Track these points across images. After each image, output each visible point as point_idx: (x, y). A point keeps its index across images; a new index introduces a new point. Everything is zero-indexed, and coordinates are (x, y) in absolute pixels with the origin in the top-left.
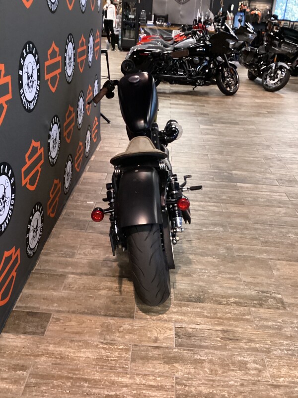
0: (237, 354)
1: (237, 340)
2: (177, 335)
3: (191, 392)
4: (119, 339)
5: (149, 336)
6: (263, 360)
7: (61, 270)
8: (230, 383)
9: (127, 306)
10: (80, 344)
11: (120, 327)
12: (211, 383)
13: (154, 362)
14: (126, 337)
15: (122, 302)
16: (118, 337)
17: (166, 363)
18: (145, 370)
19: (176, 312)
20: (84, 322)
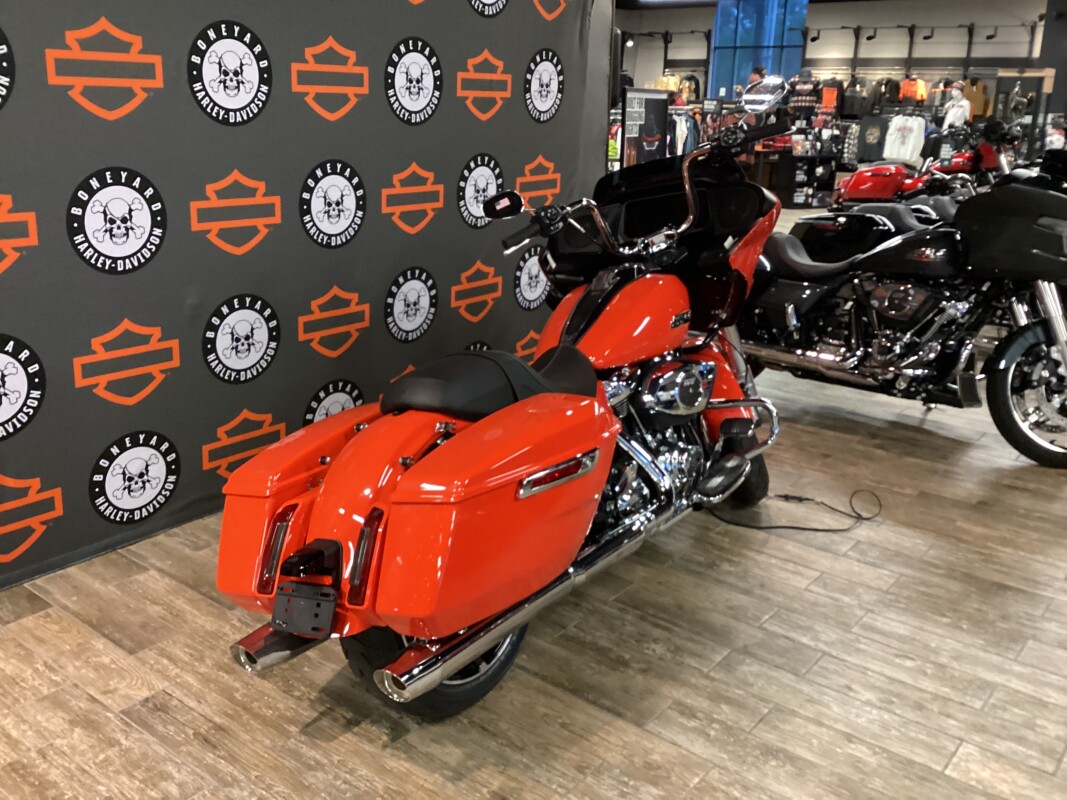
0: (177, 763)
1: (215, 747)
2: (147, 700)
3: (38, 767)
4: (71, 669)
5: (111, 683)
6: (199, 789)
7: (153, 561)
8: (100, 788)
9: (153, 637)
10: (22, 653)
11: (96, 657)
12: (78, 773)
13: (61, 714)
14: (83, 671)
15: (155, 629)
16: (75, 667)
17: (72, 723)
18: (35, 717)
19: (199, 673)
20: (69, 631)
